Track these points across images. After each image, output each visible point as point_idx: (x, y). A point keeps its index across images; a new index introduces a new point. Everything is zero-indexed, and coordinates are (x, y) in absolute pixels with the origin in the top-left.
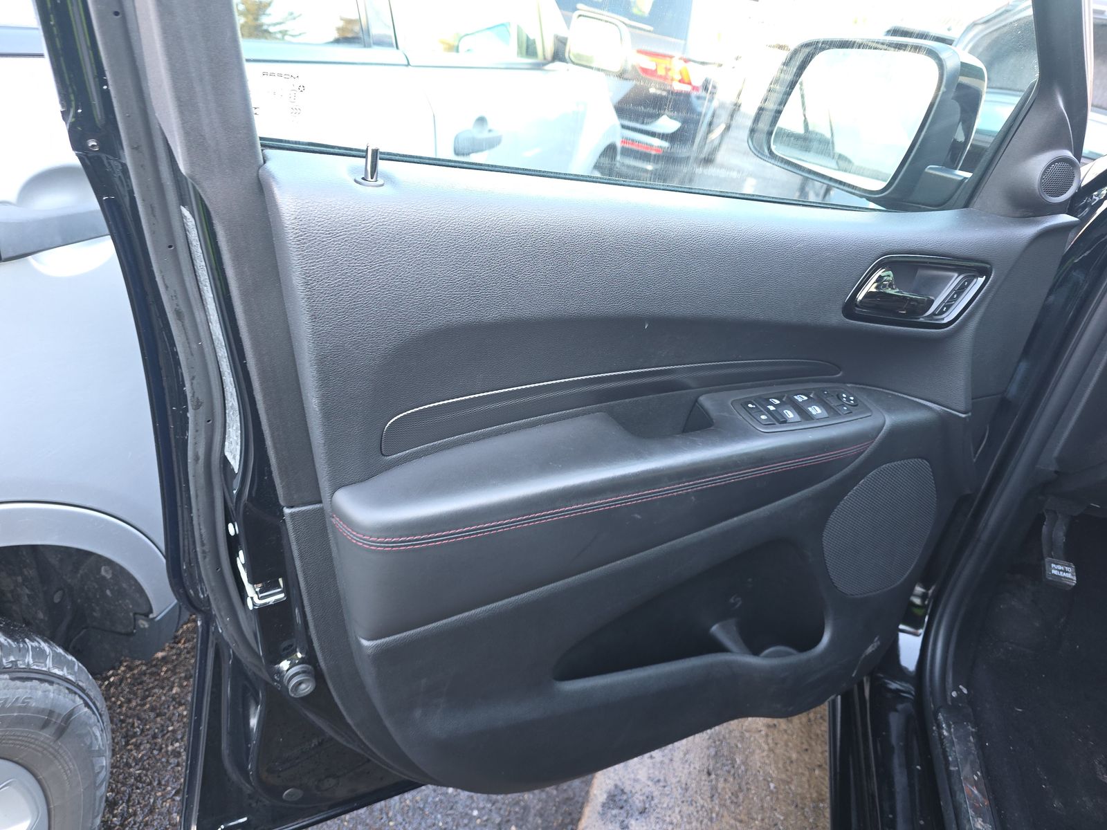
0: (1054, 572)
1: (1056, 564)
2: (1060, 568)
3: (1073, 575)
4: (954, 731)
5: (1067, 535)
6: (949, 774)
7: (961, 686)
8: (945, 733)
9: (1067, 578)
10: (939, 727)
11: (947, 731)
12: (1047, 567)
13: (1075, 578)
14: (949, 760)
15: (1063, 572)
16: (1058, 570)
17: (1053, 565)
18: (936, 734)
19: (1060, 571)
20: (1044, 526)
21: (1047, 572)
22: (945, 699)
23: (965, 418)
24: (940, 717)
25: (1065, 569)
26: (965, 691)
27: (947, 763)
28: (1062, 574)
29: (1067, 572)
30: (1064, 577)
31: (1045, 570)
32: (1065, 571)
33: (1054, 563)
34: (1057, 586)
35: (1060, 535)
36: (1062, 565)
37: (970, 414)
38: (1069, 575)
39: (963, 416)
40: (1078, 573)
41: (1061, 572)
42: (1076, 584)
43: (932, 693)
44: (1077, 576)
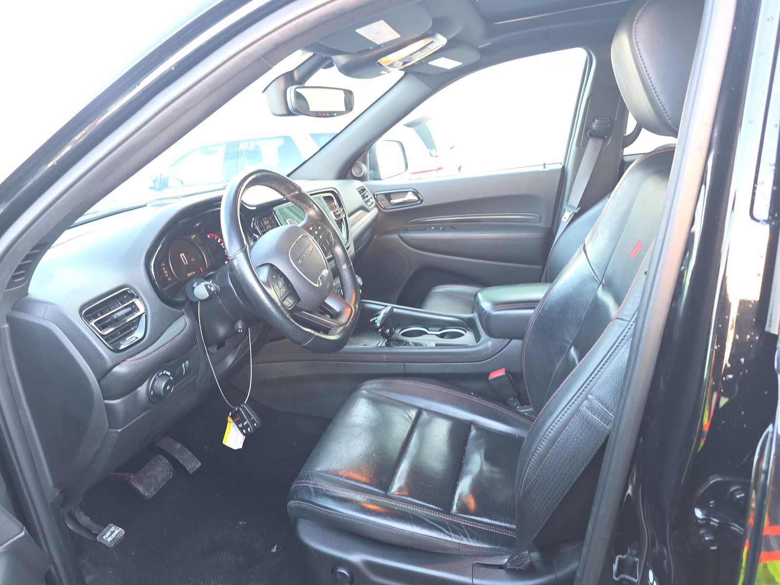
0: (109, 539)
1: (105, 534)
2: (108, 534)
3: (118, 529)
5: (87, 514)
9: (118, 534)
12: (103, 542)
13: (120, 529)
16: (109, 537)
17: (104, 537)
19: (110, 535)
21: (107, 545)
25: (111, 531)
28: (114, 536)
29: (114, 531)
30: (117, 535)
31: (105, 545)
33: (103, 535)
34: (120, 544)
35: (85, 520)
36: (108, 531)
38: (117, 532)
39: (23, 534)
40: (119, 525)
41: (112, 535)
42: (124, 530)
44: (119, 527)
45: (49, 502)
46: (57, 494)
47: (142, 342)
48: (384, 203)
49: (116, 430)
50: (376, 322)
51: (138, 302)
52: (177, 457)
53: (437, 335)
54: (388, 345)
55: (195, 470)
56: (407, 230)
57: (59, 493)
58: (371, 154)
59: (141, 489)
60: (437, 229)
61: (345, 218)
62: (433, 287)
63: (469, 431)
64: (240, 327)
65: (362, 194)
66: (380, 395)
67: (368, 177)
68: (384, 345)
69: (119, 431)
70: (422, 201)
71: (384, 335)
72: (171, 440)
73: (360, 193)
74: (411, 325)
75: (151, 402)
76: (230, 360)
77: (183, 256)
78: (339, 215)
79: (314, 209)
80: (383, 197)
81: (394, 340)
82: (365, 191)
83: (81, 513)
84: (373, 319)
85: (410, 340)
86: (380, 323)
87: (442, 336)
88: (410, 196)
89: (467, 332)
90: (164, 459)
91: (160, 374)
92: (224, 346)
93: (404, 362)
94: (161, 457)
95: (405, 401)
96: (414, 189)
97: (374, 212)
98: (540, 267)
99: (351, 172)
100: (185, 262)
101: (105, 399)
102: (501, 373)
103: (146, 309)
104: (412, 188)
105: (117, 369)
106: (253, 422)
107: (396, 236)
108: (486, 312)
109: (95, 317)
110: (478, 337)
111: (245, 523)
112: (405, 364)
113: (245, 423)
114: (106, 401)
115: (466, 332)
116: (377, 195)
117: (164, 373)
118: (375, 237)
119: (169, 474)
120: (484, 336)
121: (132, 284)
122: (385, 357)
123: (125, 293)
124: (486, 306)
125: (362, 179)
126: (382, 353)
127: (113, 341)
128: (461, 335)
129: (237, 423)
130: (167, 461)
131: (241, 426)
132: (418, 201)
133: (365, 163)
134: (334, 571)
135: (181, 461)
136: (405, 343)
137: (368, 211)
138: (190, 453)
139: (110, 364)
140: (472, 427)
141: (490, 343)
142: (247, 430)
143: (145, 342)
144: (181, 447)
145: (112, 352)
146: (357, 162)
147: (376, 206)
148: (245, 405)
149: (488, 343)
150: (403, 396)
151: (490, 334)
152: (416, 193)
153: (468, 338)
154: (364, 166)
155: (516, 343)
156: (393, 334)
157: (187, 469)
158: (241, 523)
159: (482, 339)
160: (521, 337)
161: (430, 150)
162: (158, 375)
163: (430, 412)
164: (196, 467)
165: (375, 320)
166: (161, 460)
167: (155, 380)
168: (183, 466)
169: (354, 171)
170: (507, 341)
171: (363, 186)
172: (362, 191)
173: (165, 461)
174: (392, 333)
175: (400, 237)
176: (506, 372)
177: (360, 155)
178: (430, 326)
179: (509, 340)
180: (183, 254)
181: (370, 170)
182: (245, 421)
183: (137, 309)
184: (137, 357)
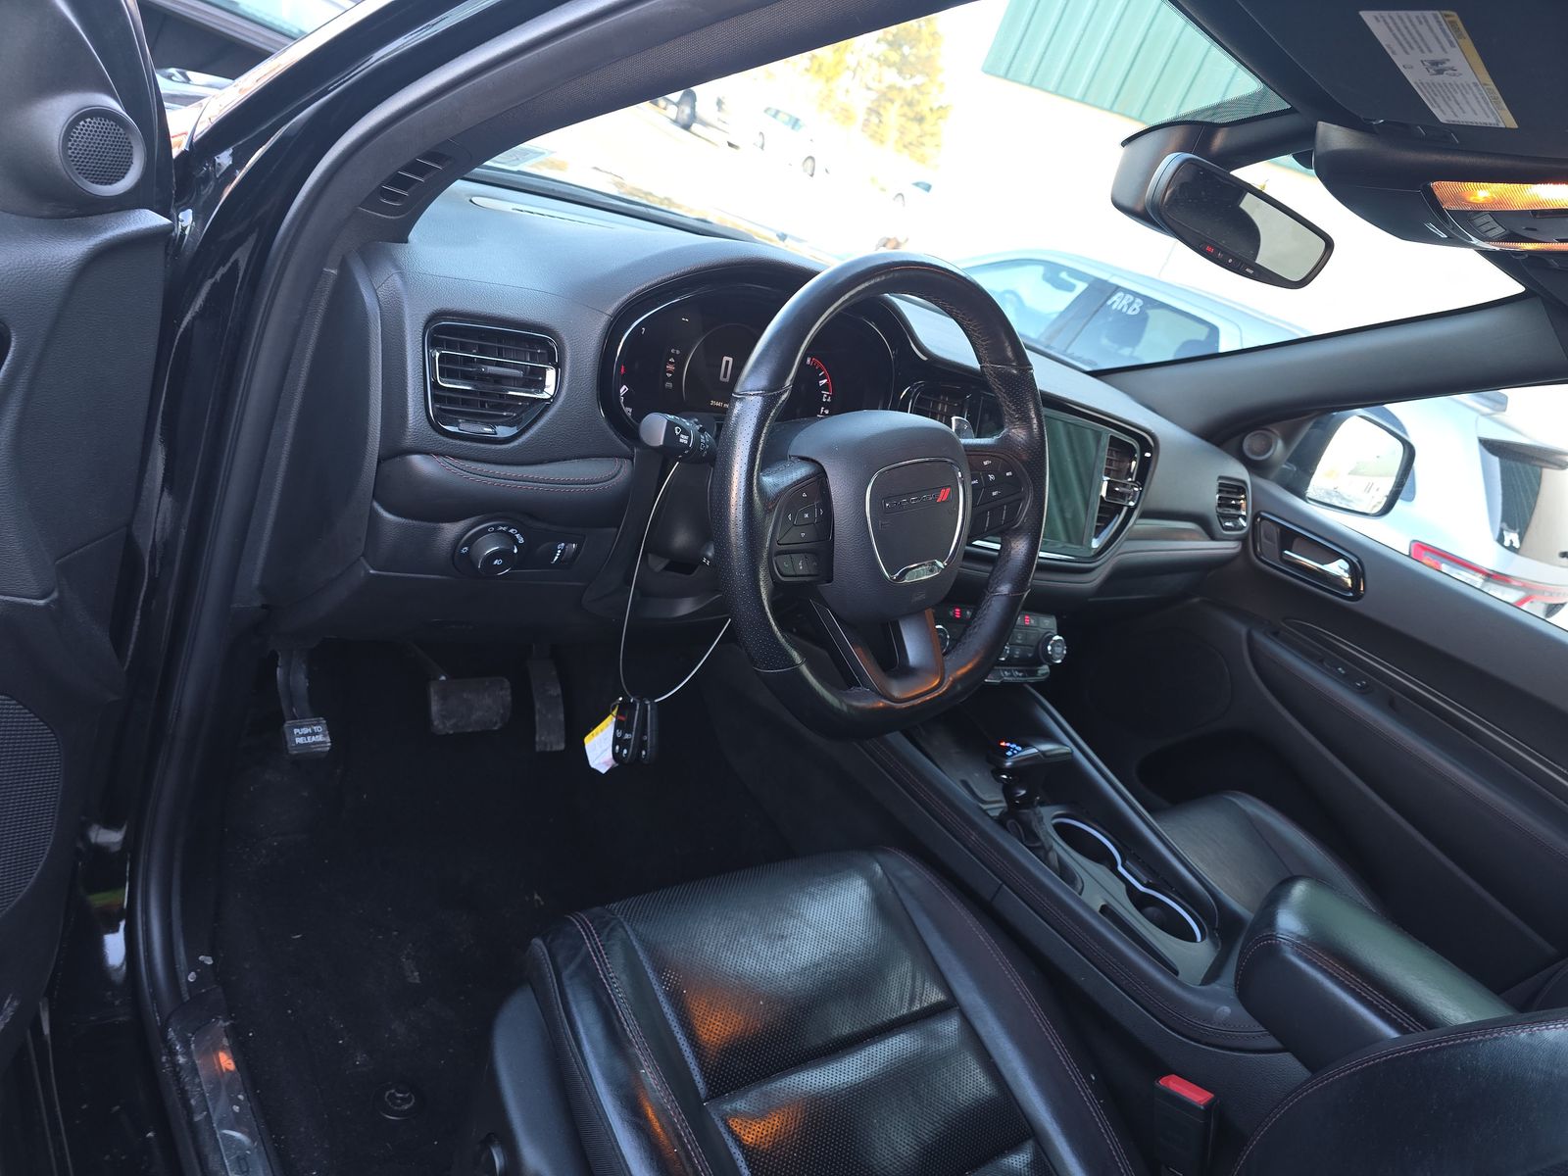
0: (299, 740)
1: (300, 727)
2: (306, 730)
3: (325, 736)
4: (195, 1047)
6: (193, 1128)
7: (201, 958)
8: (181, 1060)
9: (317, 743)
10: (172, 1053)
11: (183, 1054)
12: (288, 736)
13: (328, 739)
14: (191, 1105)
15: (310, 736)
16: (303, 735)
17: (296, 731)
18: (167, 1069)
19: (309, 734)
20: (278, 669)
21: (290, 745)
22: (179, 994)
23: (47, 606)
24: (171, 1034)
25: (313, 730)
26: (209, 961)
27: (189, 1112)
28: (311, 740)
29: (317, 734)
30: (314, 743)
31: (286, 742)
32: (314, 734)
33: (297, 728)
34: (308, 760)
35: (301, 682)
36: (308, 726)
37: (55, 595)
38: (319, 738)
39: (41, 602)
40: (332, 729)
41: (309, 738)
42: (331, 747)
43: (155, 995)
44: (331, 735)
45: (235, 605)
46: (257, 604)
47: (499, 447)
48: (1268, 546)
49: (368, 567)
50: (1009, 753)
51: (551, 375)
52: (538, 706)
53: (1130, 889)
54: (1001, 821)
55: (548, 749)
56: (1276, 634)
57: (260, 605)
58: (1317, 432)
59: (435, 707)
60: (1348, 680)
61: (1131, 511)
62: (1239, 790)
63: (1014, 1147)
64: (710, 554)
65: (1224, 495)
66: (901, 900)
67: (1275, 473)
68: (996, 813)
69: (371, 572)
70: (1358, 596)
71: (1008, 791)
72: (554, 673)
73: (1220, 491)
74: (1096, 822)
75: (453, 564)
76: (686, 607)
77: (727, 362)
78: (1123, 496)
79: (1030, 428)
80: (1275, 532)
81: (1021, 823)
82: (1243, 496)
83: (304, 666)
84: (1008, 744)
85: (1061, 849)
86: (1015, 763)
87: (1140, 901)
88: (1338, 568)
89: (1207, 940)
90: (509, 692)
91: (501, 528)
92: (689, 573)
93: (1005, 883)
94: (507, 684)
95: (939, 958)
96: (1360, 561)
97: (1227, 547)
98: (1551, 950)
99: (1243, 439)
100: (725, 376)
101: (375, 497)
102: (1198, 1097)
103: (554, 397)
104: (1356, 556)
105: (418, 461)
106: (642, 745)
107: (1243, 630)
108: (1273, 937)
109: (450, 346)
110: (1213, 974)
111: (542, 903)
112: (1004, 886)
113: (627, 736)
114: (376, 505)
115: (1202, 939)
116: (1263, 518)
117: (511, 531)
118: (1196, 600)
119: (496, 723)
120: (1226, 984)
121: (564, 336)
122: (974, 836)
123: (543, 343)
124: (1288, 922)
125: (1254, 467)
126: (973, 825)
127: (445, 407)
128: (1187, 935)
129: (618, 725)
130: (509, 698)
131: (619, 734)
132: (1350, 590)
133: (1287, 440)
134: (487, 1143)
135: (537, 718)
136: (1038, 844)
137: (1213, 538)
138: (562, 717)
139: (409, 441)
140: (1029, 1146)
141: (1226, 1010)
142: (621, 751)
143: (505, 450)
144: (558, 696)
145: (427, 424)
146: (1269, 427)
147: (1243, 540)
148: (652, 703)
149: (1224, 1008)
150: (943, 945)
151: (1244, 992)
152: (1355, 571)
153: (1195, 954)
154: (1280, 445)
155: (1289, 1065)
156: (1028, 808)
157: (537, 739)
158: (536, 897)
159: (1215, 986)
160: (1313, 1065)
161: (1505, 526)
162: (496, 527)
163: (967, 1023)
164: (551, 747)
165: (1009, 748)
166: (501, 689)
167: (484, 531)
168: (535, 728)
169: (1250, 443)
170: (1272, 1042)
171: (1244, 482)
172: (1230, 490)
173: (506, 694)
174: (1027, 801)
175: (1250, 637)
176: (1209, 1107)
177: (1287, 417)
178: (1136, 859)
179: (1277, 1044)
180: (731, 359)
181: (1290, 461)
182: (630, 732)
183: (541, 386)
184: (468, 464)
